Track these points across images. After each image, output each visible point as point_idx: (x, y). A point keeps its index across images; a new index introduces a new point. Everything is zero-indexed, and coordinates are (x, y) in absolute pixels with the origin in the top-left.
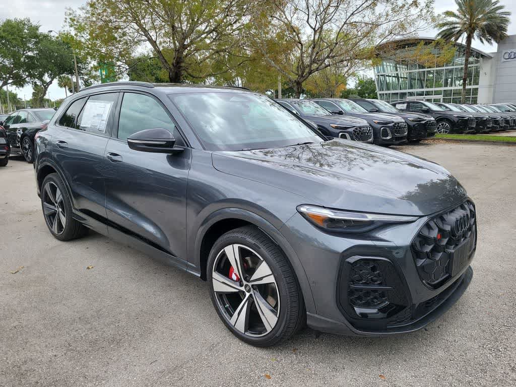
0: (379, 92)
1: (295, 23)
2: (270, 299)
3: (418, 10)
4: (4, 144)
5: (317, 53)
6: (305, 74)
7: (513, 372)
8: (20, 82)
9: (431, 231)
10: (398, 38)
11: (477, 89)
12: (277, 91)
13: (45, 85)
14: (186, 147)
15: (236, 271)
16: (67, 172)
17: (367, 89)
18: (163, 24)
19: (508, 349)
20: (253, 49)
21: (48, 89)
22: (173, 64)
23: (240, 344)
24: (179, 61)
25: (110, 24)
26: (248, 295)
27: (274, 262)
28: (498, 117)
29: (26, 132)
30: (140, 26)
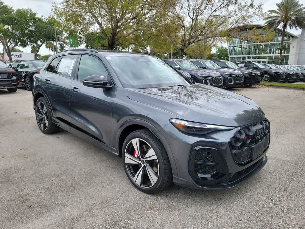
0: (230, 56)
1: (182, 15)
2: (155, 168)
3: (254, 9)
4: (15, 80)
5: (194, 33)
6: (186, 44)
7: (282, 212)
8: (24, 45)
9: (242, 135)
10: (241, 25)
11: (288, 56)
12: (170, 54)
13: (38, 46)
14: (113, 86)
15: (137, 152)
16: (49, 97)
17: (223, 54)
18: (106, 13)
19: (282, 201)
20: (157, 30)
21: (40, 49)
22: (110, 37)
23: (138, 191)
24: (114, 35)
25: (76, 13)
26: (143, 165)
27: (157, 148)
28: (299, 73)
29: (27, 73)
30: (93, 14)
